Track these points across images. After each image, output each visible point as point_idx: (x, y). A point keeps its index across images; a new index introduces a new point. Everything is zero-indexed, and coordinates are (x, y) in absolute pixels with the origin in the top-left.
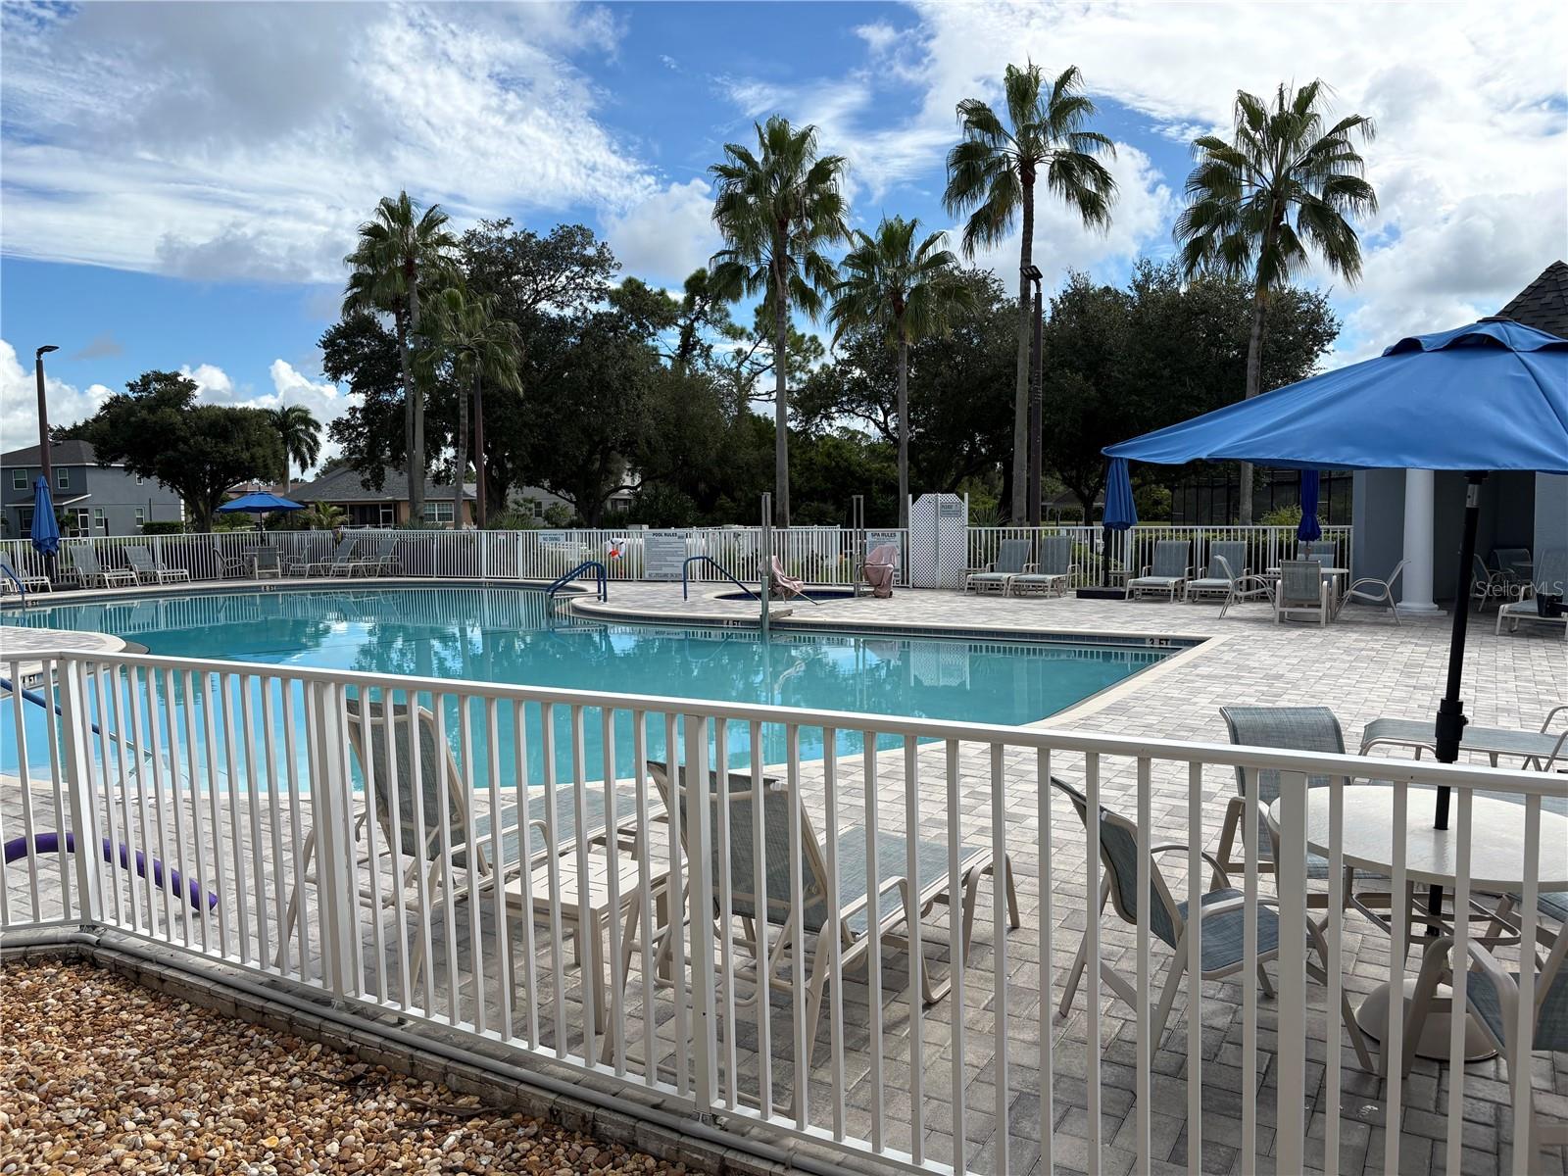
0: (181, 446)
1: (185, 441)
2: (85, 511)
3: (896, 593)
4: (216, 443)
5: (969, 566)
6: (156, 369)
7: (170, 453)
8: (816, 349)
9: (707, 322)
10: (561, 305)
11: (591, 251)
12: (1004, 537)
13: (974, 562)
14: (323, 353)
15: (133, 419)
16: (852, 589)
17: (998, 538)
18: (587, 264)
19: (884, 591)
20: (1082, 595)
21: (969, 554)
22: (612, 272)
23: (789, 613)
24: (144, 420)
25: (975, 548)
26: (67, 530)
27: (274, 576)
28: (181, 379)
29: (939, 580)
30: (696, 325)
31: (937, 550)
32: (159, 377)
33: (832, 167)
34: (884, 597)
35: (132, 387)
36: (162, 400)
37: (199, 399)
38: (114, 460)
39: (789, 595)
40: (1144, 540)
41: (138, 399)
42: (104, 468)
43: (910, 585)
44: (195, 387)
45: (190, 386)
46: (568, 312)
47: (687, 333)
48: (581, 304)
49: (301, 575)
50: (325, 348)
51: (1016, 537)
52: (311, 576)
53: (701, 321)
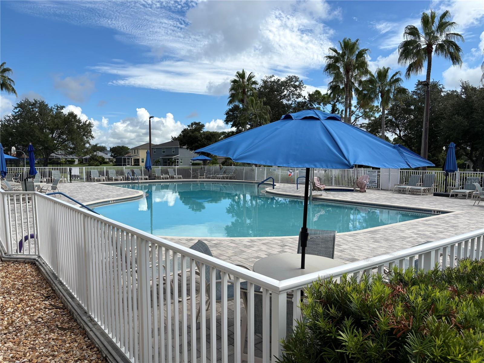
0: (199, 142)
1: (200, 141)
2: (178, 159)
3: (367, 191)
4: (208, 142)
5: (400, 183)
6: (195, 121)
7: (196, 144)
8: (378, 110)
9: (340, 103)
10: (288, 100)
11: (297, 83)
12: (412, 174)
13: (401, 182)
14: (226, 116)
15: (188, 135)
16: (353, 188)
17: (410, 174)
18: (295, 87)
19: (362, 190)
20: (435, 195)
21: (400, 179)
22: (303, 89)
23: (321, 195)
24: (191, 135)
25: (402, 177)
26: (174, 164)
27: (204, 178)
28: (201, 124)
29: (390, 188)
30: (336, 104)
31: (389, 177)
32: (195, 124)
33: (363, 53)
34: (363, 192)
35: (189, 126)
36: (196, 130)
37: (205, 129)
38: (183, 146)
39: (319, 189)
40: (463, 176)
41: (190, 129)
42: (181, 148)
43: (380, 189)
44: (204, 126)
45: (203, 126)
46: (290, 102)
47: (334, 106)
48: (294, 99)
49: (209, 178)
50: (226, 115)
51: (416, 174)
52: (212, 178)
53: (338, 103)
